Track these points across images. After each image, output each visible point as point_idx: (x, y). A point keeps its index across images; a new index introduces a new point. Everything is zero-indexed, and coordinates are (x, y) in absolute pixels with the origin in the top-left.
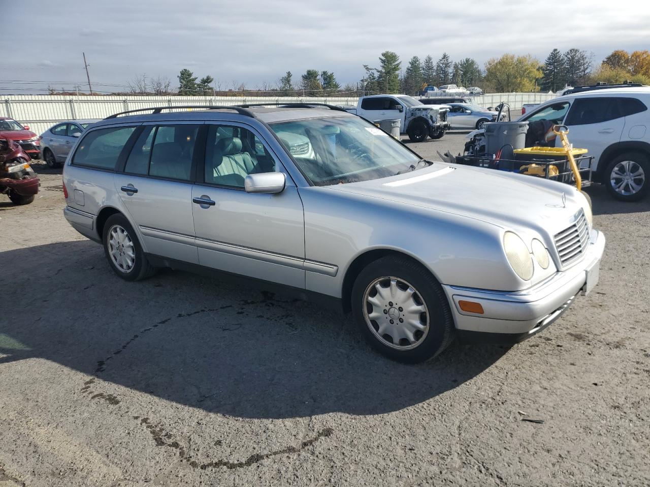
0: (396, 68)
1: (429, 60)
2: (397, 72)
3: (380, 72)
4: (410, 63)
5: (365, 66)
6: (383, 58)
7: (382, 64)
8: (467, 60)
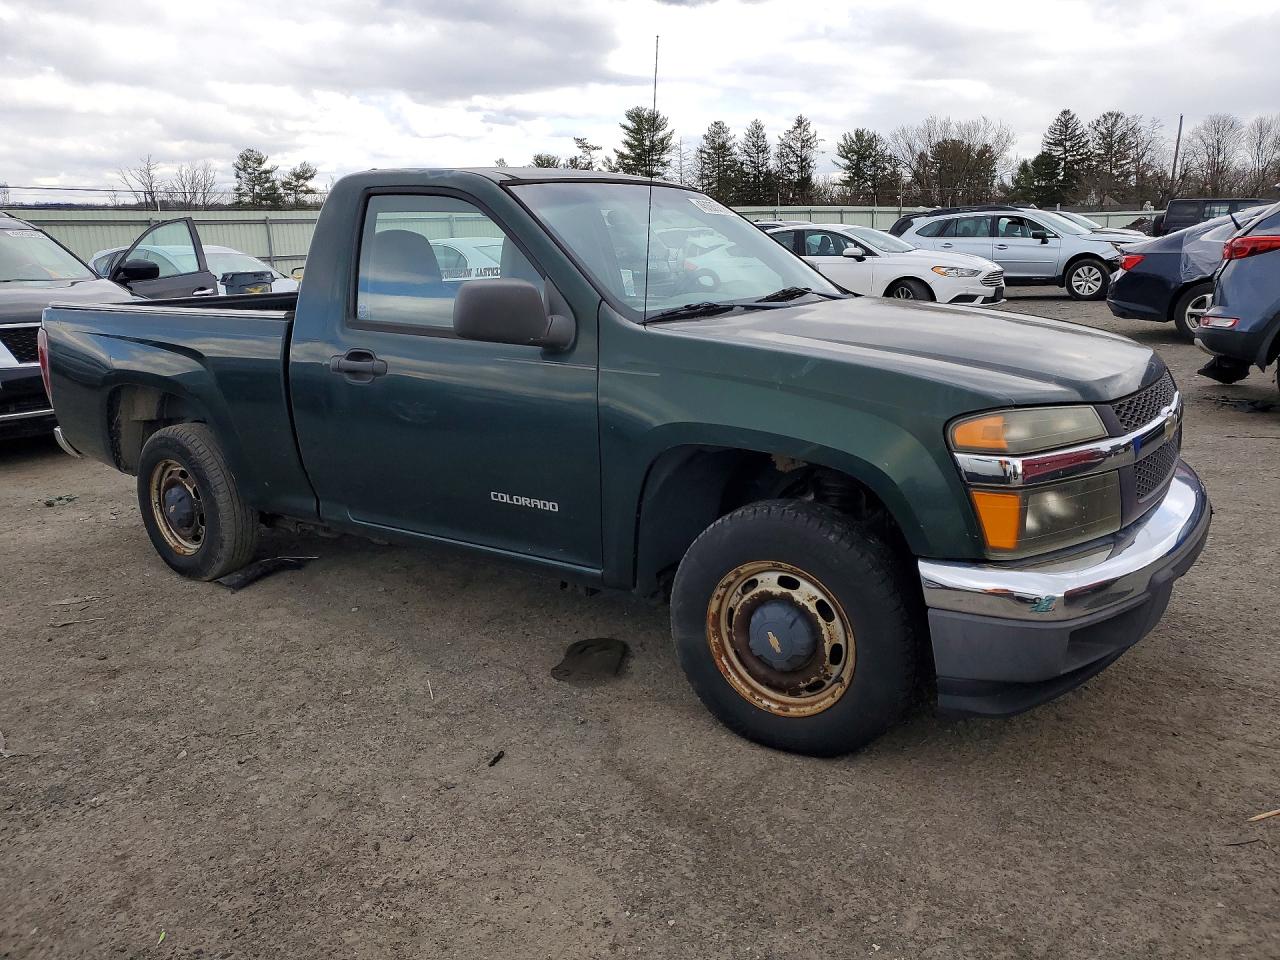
0: (663, 146)
1: (756, 132)
2: (666, 157)
3: (622, 156)
4: (706, 137)
5: (578, 140)
6: (630, 124)
7: (627, 138)
8: (859, 135)
